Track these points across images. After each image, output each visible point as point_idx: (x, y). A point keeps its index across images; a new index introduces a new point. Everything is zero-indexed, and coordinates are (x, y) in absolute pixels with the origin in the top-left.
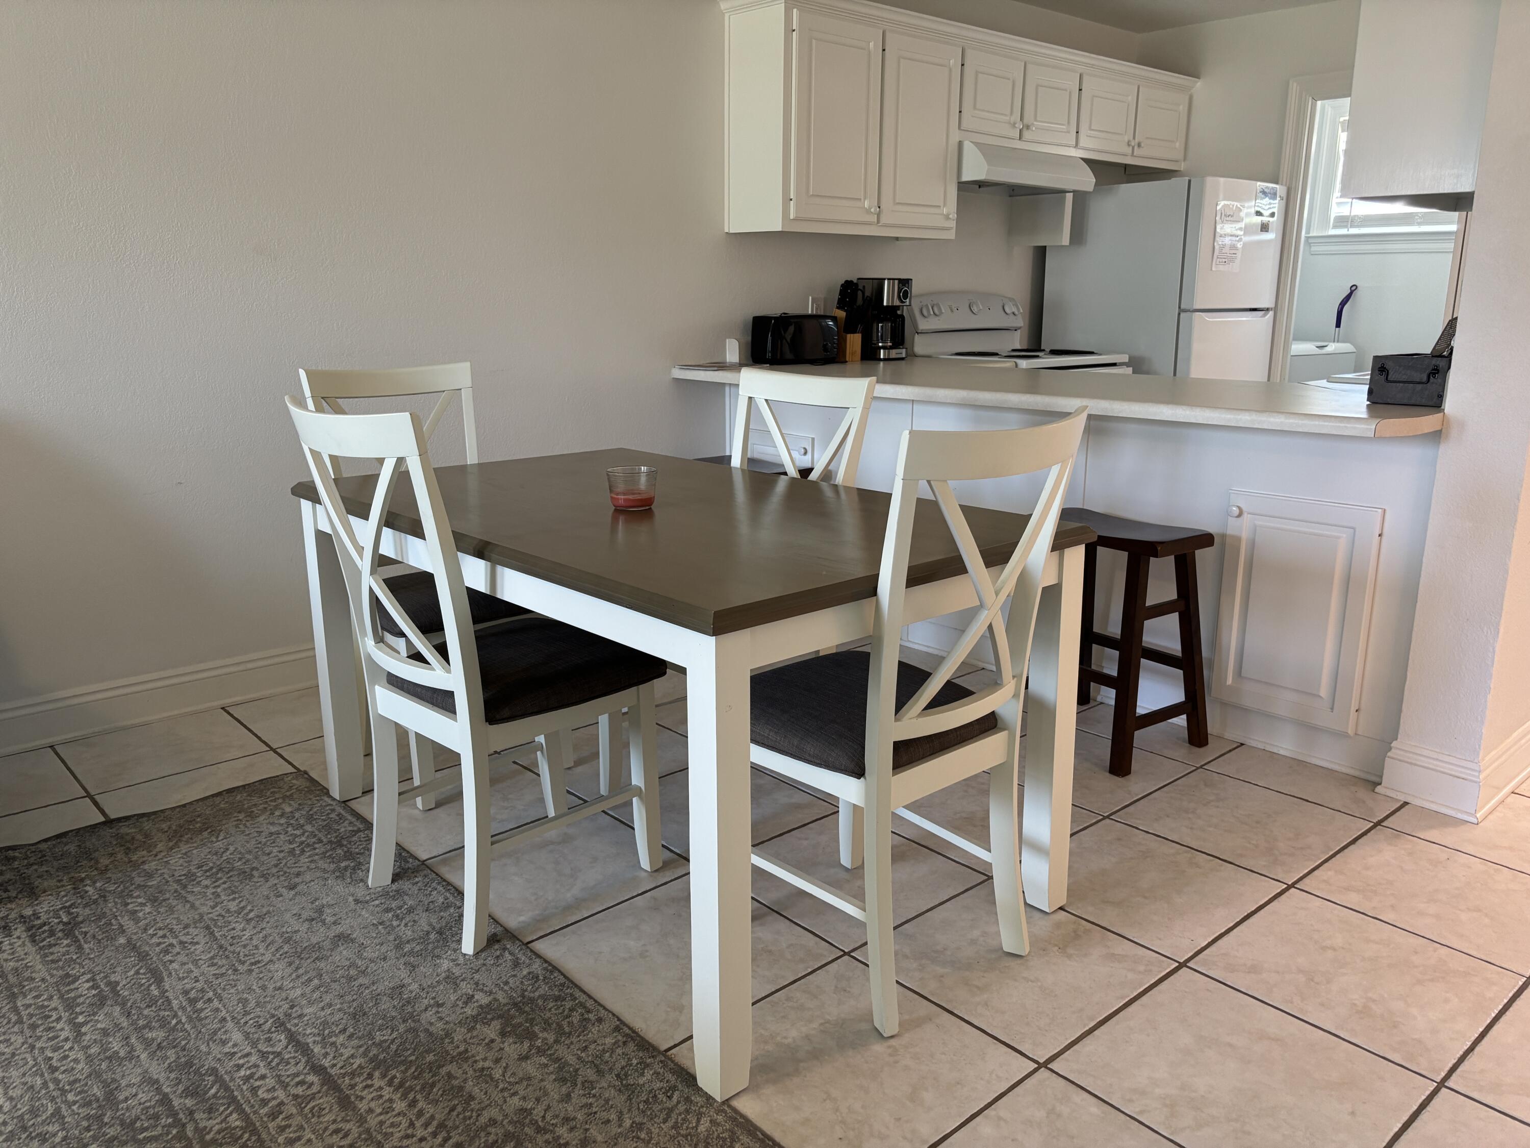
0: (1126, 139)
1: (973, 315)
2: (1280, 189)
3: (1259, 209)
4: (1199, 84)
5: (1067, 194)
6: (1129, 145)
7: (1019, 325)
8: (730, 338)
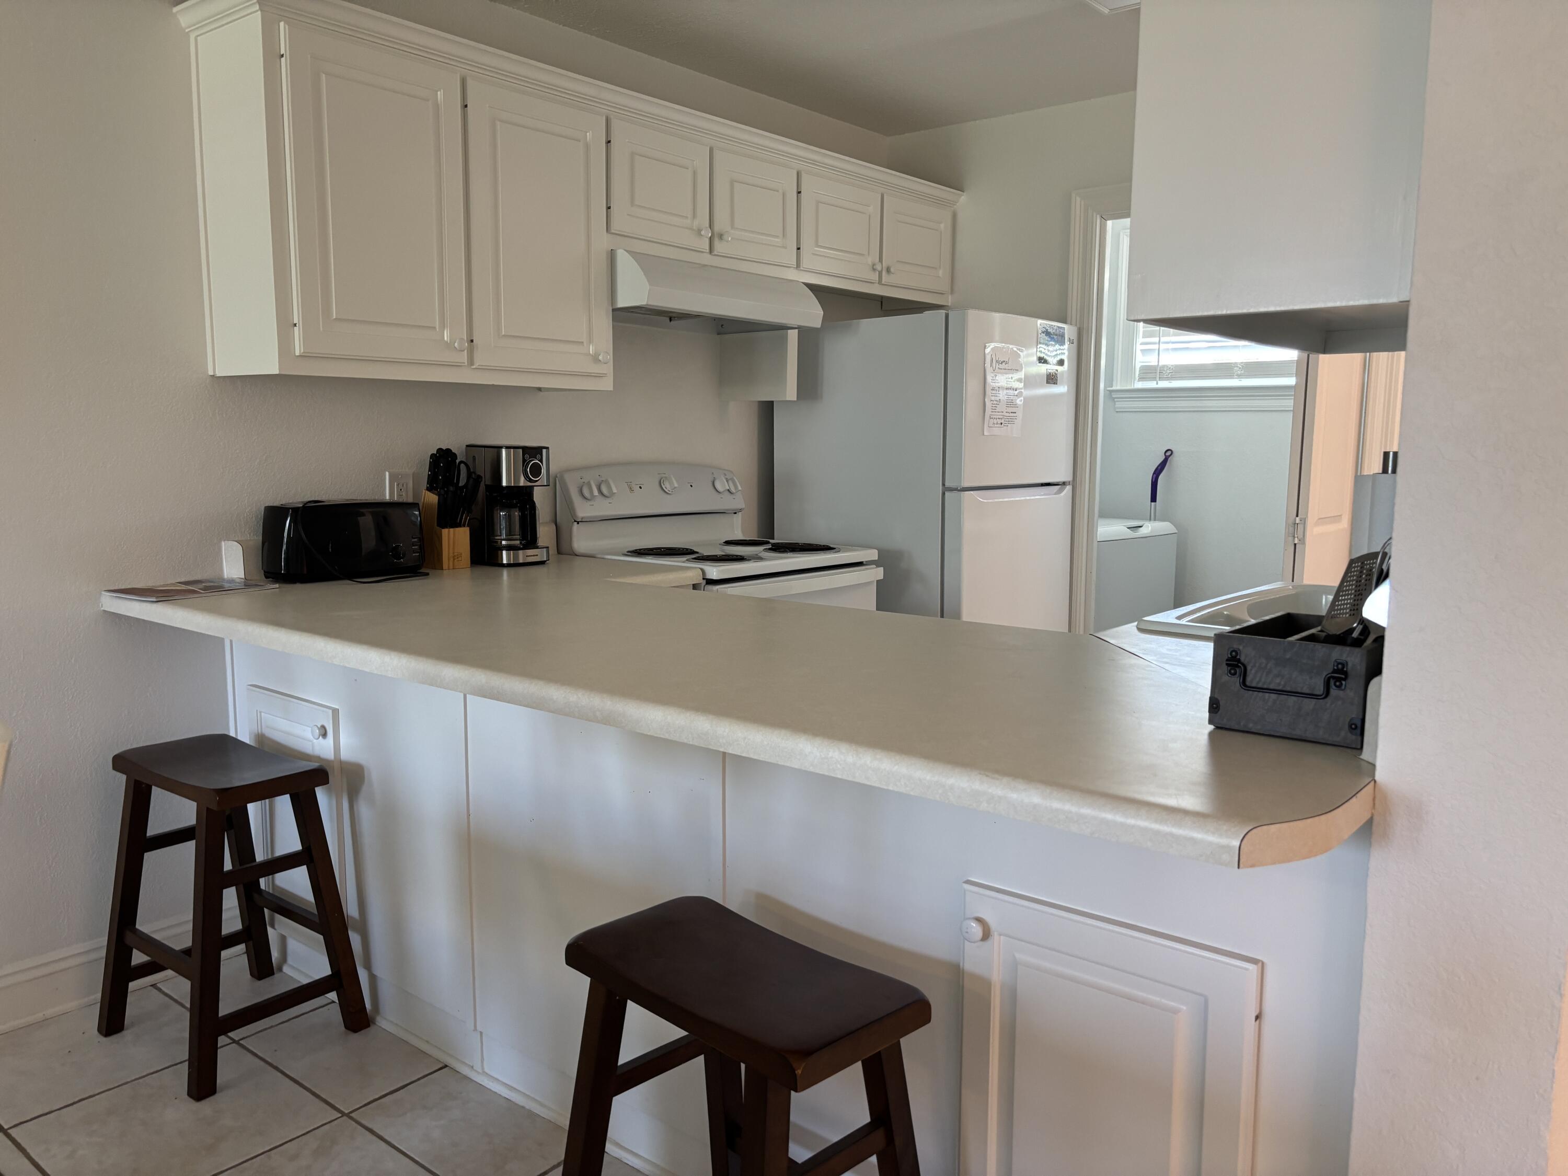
0: (870, 261)
1: (668, 496)
2: (1069, 330)
3: (1042, 355)
4: (963, 198)
5: (789, 331)
6: (874, 270)
7: (740, 507)
8: (228, 539)
